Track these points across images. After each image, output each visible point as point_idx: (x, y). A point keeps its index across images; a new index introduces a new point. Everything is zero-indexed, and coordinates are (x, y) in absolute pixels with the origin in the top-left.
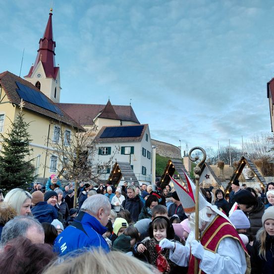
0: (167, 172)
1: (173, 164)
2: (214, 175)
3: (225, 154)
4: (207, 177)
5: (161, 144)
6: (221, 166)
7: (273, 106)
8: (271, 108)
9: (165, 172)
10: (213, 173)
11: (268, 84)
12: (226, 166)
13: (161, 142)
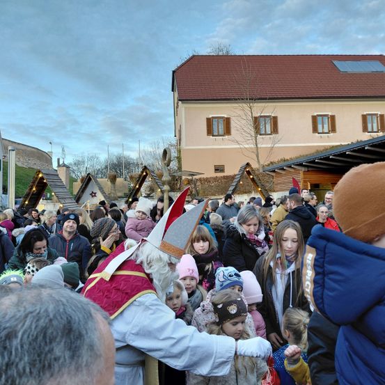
0: (34, 189)
1: (45, 177)
2: (103, 192)
3: (116, 165)
4: (93, 195)
5: (19, 147)
6: (113, 179)
7: (177, 103)
8: (176, 105)
9: (32, 188)
10: (101, 189)
11: (174, 72)
12: (119, 180)
13: (19, 144)
